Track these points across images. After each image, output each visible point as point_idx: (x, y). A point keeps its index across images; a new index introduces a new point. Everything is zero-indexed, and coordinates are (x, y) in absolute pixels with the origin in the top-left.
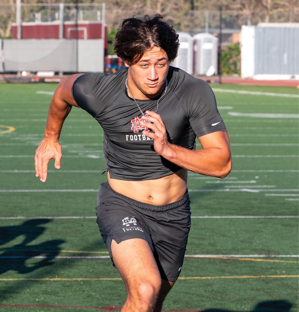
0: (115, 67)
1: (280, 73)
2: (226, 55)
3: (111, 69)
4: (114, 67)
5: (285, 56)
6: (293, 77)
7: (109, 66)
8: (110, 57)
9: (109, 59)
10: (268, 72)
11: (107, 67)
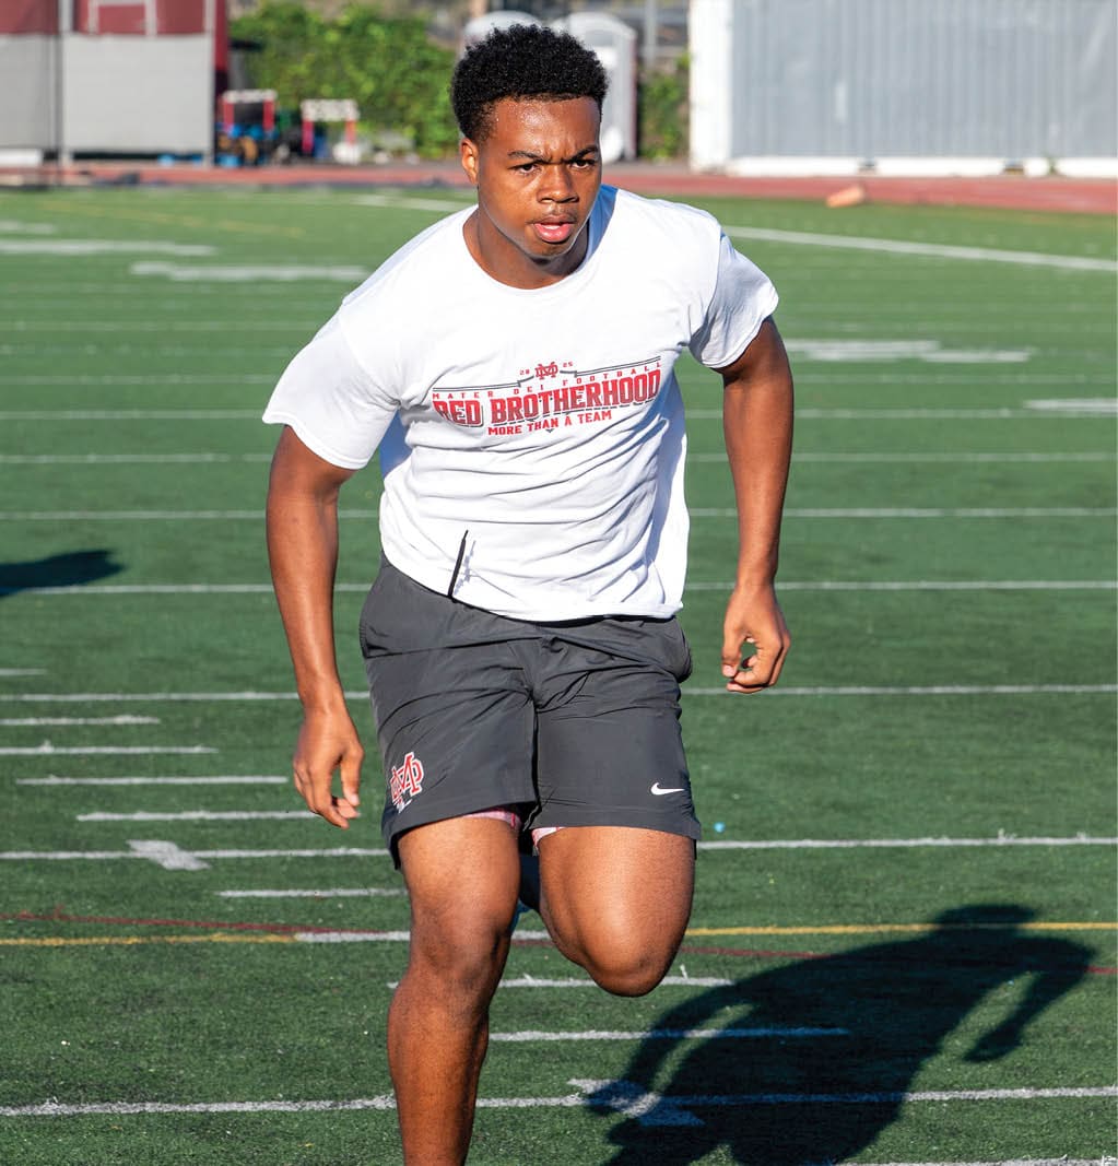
0: (255, 132)
1: (821, 152)
2: (665, 91)
3: (237, 140)
4: (248, 134)
5: (841, 93)
6: (869, 166)
7: (231, 130)
8: (232, 97)
9: (229, 105)
10: (780, 149)
11: (223, 134)
